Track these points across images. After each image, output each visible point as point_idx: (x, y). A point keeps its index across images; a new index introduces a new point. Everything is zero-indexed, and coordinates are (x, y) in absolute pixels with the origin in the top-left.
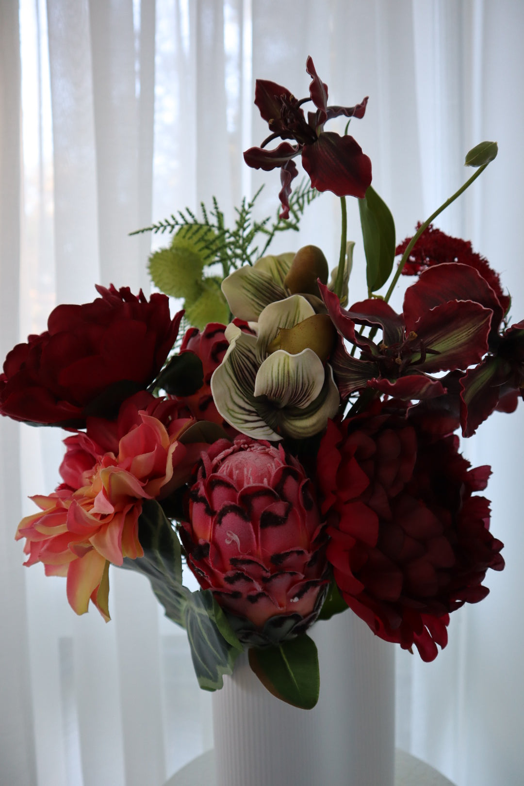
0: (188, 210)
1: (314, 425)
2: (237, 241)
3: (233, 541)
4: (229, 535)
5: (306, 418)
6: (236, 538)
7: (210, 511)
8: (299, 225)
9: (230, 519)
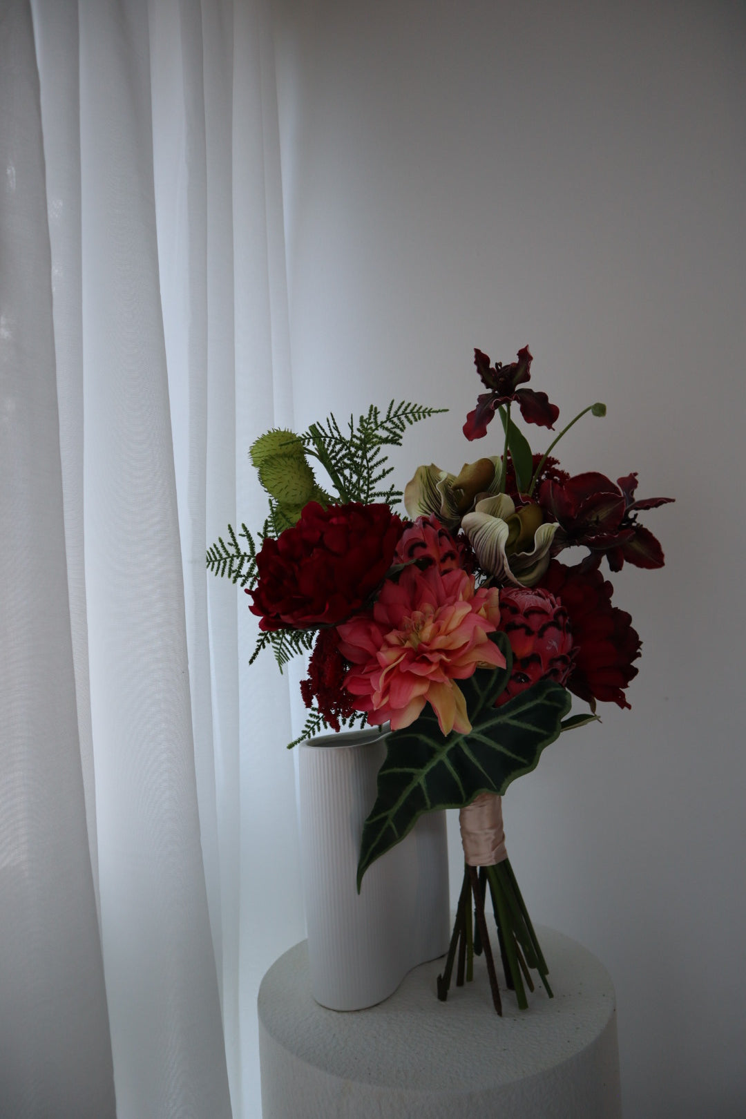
0: (318, 423)
1: (536, 577)
2: (350, 451)
3: (553, 647)
4: (550, 643)
5: (528, 574)
6: (554, 643)
7: (529, 632)
8: (400, 441)
9: (553, 632)
